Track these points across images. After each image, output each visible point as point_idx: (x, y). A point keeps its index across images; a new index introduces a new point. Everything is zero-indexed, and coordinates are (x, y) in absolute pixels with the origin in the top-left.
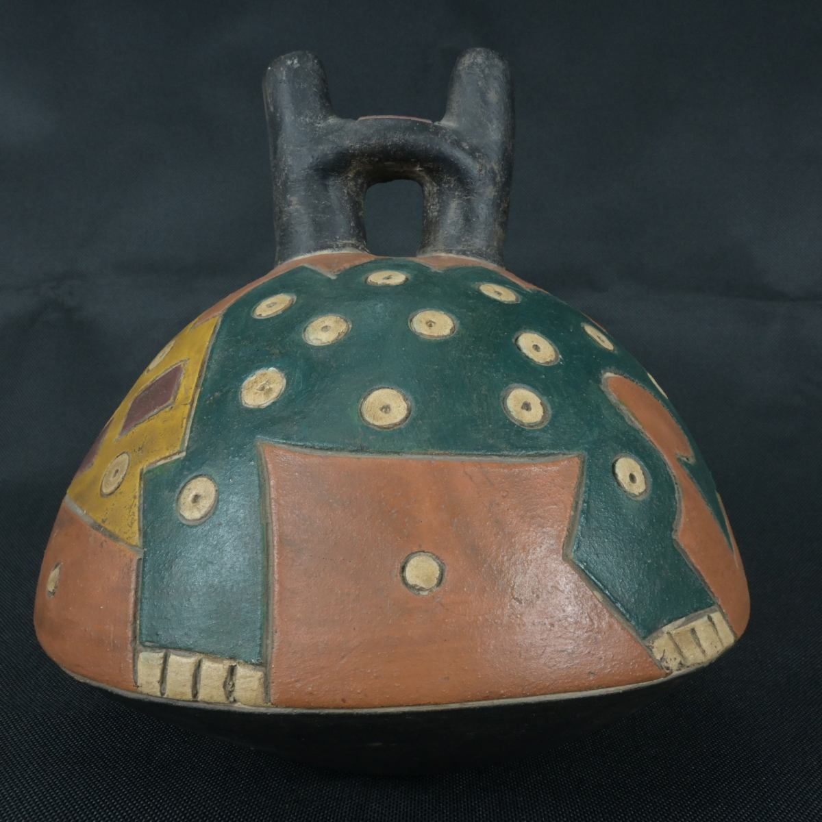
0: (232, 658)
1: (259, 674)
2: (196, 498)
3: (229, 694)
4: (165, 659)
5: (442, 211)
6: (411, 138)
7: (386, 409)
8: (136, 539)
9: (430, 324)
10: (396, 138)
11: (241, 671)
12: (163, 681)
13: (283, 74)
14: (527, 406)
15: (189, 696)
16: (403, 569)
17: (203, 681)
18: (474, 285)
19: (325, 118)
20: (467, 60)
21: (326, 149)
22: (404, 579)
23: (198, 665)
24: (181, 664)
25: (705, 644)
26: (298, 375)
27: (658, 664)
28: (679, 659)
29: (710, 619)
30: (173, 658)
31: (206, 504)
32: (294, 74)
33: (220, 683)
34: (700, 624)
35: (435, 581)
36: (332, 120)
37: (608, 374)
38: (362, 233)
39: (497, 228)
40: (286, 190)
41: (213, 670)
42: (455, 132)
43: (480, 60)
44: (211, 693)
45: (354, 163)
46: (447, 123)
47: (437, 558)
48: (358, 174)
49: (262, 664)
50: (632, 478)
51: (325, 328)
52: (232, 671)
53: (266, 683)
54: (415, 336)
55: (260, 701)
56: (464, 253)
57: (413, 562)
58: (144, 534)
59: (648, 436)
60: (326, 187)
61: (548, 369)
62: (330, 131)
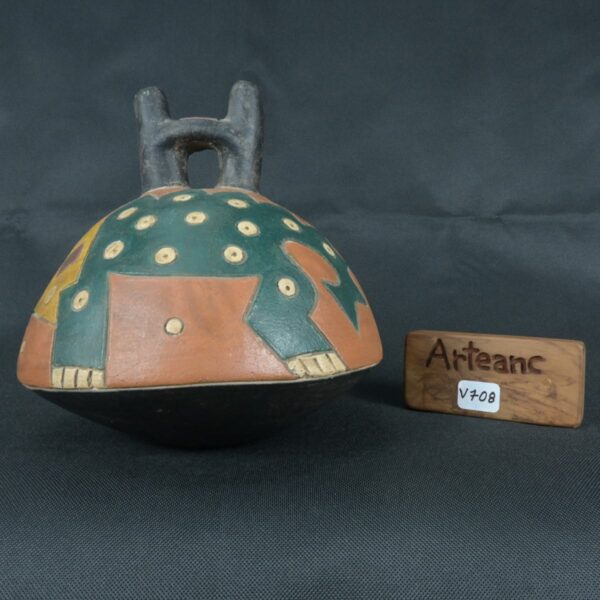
0: (91, 367)
1: (101, 374)
2: (80, 300)
3: (89, 384)
4: (64, 371)
5: (225, 165)
6: (203, 129)
7: (166, 256)
8: (55, 320)
9: (194, 218)
10: (196, 129)
11: (95, 373)
12: (62, 380)
13: (142, 99)
14: (234, 254)
15: (73, 386)
16: (165, 326)
17: (79, 379)
18: (225, 200)
19: (163, 120)
20: (235, 87)
21: (162, 136)
22: (166, 331)
23: (77, 372)
24: (70, 372)
25: (322, 366)
26: (129, 243)
27: (291, 372)
28: (304, 371)
29: (328, 356)
30: (67, 370)
31: (84, 302)
32: (148, 98)
33: (85, 379)
34: (320, 358)
35: (179, 330)
36: (167, 121)
37: (289, 242)
38: (186, 178)
39: (253, 173)
40: (144, 157)
41: (83, 373)
42: (228, 124)
43: (241, 87)
44: (82, 384)
45: (177, 142)
46: (226, 120)
47: (181, 321)
48: (180, 148)
49: (103, 369)
50: (288, 288)
51: (146, 222)
52: (91, 373)
53: (105, 378)
54: (186, 224)
55: (102, 386)
56: (234, 186)
57: (170, 322)
58: (59, 318)
59: (304, 270)
60: (164, 155)
61: (251, 238)
62: (165, 126)
